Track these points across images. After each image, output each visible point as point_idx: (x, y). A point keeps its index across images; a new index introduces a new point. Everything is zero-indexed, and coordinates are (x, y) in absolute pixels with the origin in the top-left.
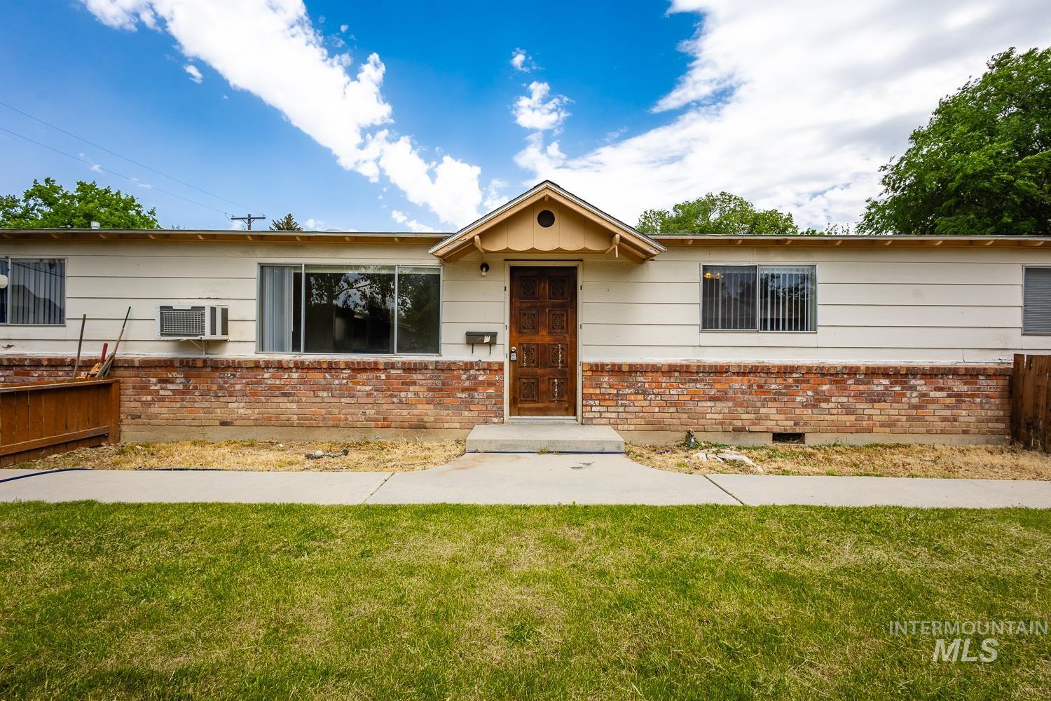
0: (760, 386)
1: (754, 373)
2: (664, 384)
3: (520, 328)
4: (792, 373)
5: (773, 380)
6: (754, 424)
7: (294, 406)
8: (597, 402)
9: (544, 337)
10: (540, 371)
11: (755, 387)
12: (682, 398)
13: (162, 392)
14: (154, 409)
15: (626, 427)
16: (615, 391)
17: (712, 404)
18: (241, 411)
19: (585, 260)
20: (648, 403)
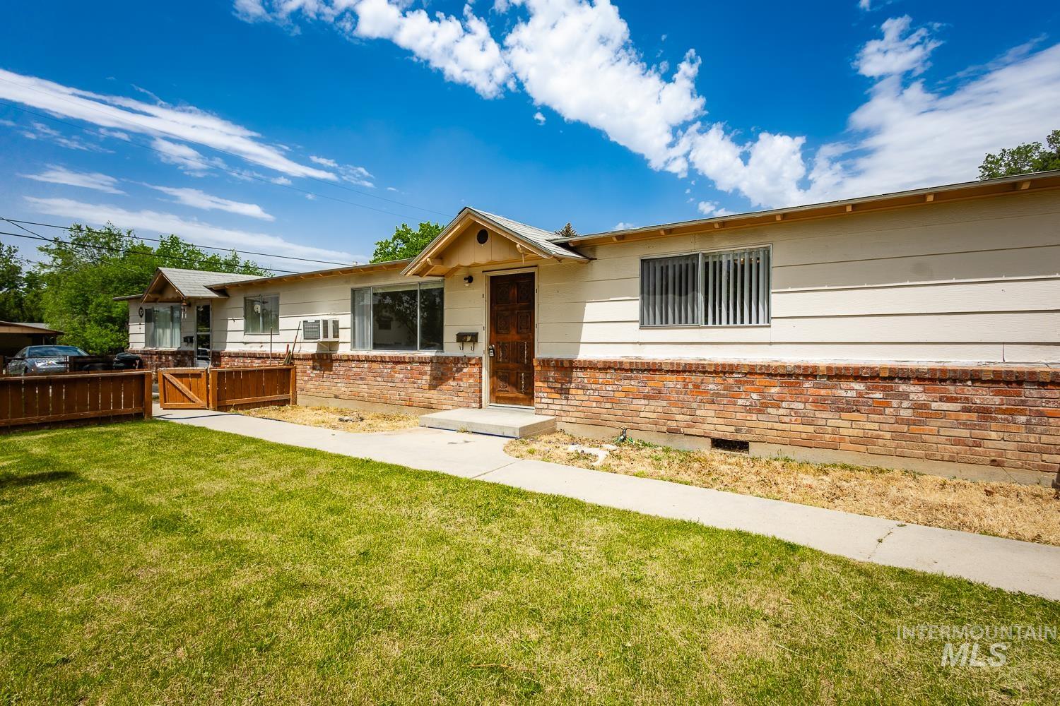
0: (696, 386)
1: (690, 372)
2: (601, 380)
3: (497, 330)
4: (732, 373)
5: (711, 379)
6: (690, 427)
7: (365, 387)
8: (545, 395)
9: (513, 336)
10: (511, 366)
11: (691, 386)
12: (617, 394)
13: (312, 375)
14: (309, 386)
15: (568, 419)
16: (559, 386)
17: (646, 402)
18: (343, 389)
19: (540, 265)
20: (586, 398)
